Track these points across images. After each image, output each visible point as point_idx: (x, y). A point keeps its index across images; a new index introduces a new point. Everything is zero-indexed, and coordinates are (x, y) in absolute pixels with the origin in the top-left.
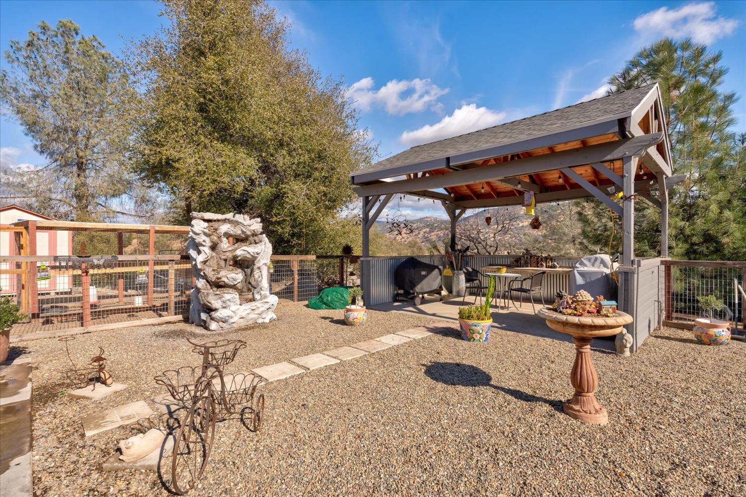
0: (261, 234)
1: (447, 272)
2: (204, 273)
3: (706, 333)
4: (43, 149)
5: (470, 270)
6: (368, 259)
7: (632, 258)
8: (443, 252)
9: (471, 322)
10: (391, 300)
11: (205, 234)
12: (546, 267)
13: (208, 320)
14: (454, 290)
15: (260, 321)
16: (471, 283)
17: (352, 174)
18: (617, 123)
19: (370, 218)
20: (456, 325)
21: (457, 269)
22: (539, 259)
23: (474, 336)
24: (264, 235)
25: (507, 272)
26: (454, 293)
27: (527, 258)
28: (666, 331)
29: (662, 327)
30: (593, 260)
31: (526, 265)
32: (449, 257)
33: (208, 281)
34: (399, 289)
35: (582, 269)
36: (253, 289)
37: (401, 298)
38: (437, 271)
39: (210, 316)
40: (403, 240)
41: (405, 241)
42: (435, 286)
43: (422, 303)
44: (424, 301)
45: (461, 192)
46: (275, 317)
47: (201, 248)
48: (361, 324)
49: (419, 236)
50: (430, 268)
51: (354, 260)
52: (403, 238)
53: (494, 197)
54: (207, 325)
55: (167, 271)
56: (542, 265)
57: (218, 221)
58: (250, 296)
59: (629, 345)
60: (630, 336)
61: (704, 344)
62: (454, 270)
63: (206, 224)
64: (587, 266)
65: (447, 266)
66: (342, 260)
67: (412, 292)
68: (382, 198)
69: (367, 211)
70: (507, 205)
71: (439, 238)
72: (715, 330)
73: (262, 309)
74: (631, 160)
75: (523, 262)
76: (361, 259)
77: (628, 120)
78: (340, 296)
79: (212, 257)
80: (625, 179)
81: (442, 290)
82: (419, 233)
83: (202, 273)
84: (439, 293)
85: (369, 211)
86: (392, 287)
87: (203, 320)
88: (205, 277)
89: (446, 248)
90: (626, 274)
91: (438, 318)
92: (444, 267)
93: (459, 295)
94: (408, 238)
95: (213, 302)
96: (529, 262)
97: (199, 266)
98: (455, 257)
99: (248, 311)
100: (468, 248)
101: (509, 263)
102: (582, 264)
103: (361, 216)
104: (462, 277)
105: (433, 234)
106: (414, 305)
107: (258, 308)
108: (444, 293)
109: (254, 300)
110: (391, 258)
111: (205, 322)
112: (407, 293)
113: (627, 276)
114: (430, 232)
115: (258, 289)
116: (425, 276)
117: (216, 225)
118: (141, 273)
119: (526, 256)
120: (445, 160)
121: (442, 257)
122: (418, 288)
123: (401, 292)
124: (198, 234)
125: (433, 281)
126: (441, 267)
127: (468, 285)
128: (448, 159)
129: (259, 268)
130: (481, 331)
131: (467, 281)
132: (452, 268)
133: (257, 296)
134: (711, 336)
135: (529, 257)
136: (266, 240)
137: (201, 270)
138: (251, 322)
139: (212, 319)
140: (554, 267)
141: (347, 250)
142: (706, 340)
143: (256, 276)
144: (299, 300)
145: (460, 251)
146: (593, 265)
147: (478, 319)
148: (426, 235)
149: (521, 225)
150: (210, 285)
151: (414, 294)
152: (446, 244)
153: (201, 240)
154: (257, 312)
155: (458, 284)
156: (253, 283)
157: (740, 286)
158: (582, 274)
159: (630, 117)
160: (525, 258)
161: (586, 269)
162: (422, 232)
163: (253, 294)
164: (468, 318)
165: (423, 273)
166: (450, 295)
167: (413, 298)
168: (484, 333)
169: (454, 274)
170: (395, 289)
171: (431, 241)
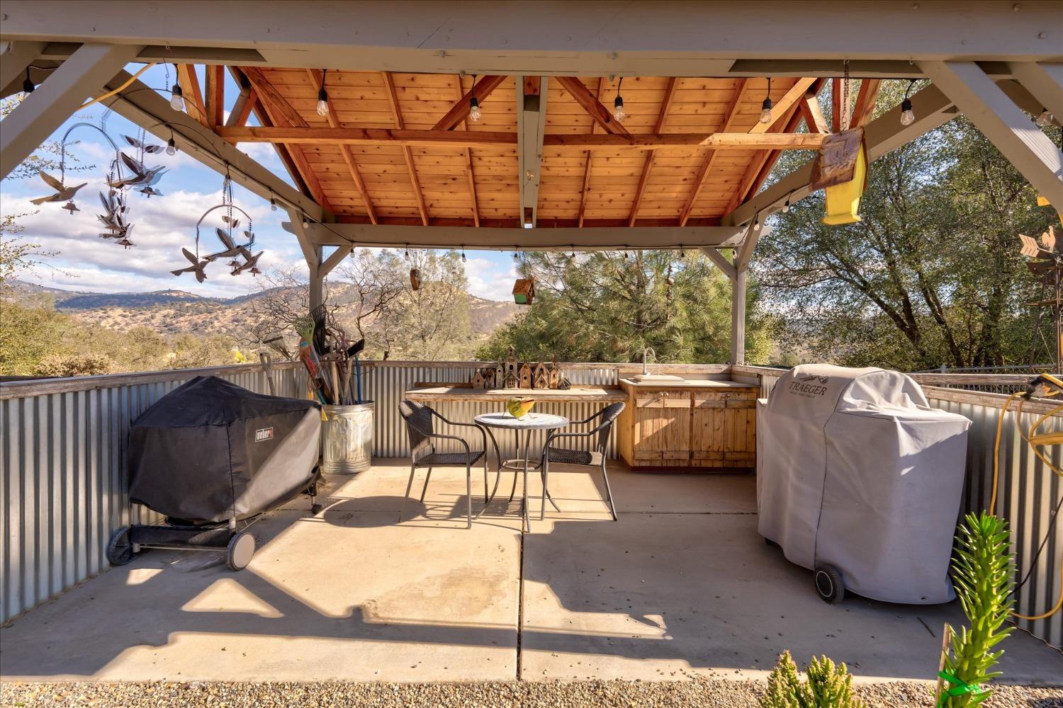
12: (549, 387)
27: (511, 367)
31: (510, 383)
32: (311, 368)
34: (145, 506)
40: (116, 327)
41: (122, 329)
45: (337, 202)
49: (153, 321)
50: (287, 412)
52: (116, 323)
56: (543, 384)
64: (872, 401)
70: (462, 246)
75: (499, 376)
82: (153, 317)
94: (127, 324)
96: (516, 376)
100: (360, 344)
102: (861, 395)
105: (182, 319)
114: (175, 317)
135: (515, 367)
140: (565, 385)
146: (888, 398)
148: (168, 320)
155: (345, 441)
158: (910, 429)
160: (507, 368)
162: (159, 316)
165: (263, 435)
171: (179, 332)
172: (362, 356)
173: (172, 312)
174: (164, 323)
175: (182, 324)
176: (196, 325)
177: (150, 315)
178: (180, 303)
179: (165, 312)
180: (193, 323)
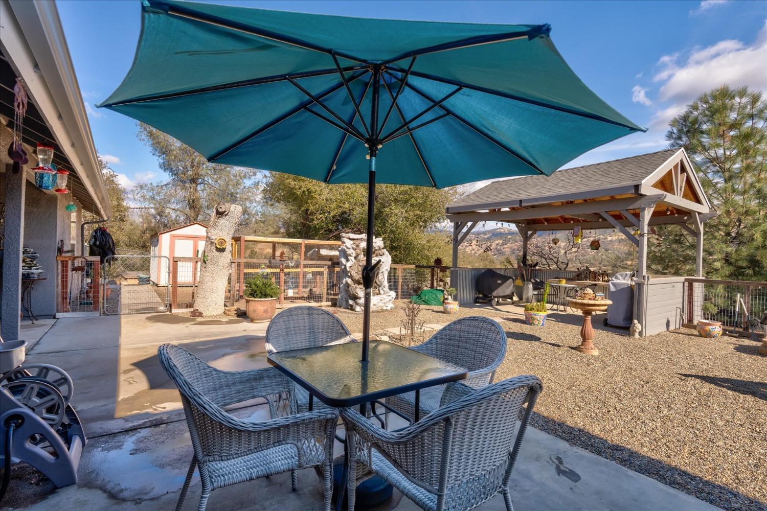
0: (383, 249)
1: (519, 282)
2: (351, 274)
3: (703, 329)
4: (166, 167)
5: (538, 280)
6: (457, 269)
7: (644, 275)
8: (516, 266)
9: (532, 312)
10: (472, 301)
11: (353, 248)
12: (602, 281)
13: (354, 305)
14: (524, 297)
15: (385, 308)
16: (539, 290)
17: (446, 206)
18: (633, 187)
19: (459, 239)
20: (523, 318)
21: (527, 281)
22: (597, 275)
23: (534, 322)
24: (385, 250)
25: (566, 283)
26: (524, 300)
28: (682, 330)
29: (681, 327)
30: (624, 276)
31: (586, 279)
32: (521, 271)
33: (352, 280)
34: (479, 293)
35: (616, 281)
36: (378, 287)
37: (480, 300)
38: (511, 280)
39: (355, 302)
40: (473, 252)
41: (475, 253)
42: (508, 292)
43: (497, 305)
44: (498, 303)
46: (394, 307)
47: (349, 258)
48: (455, 313)
49: (491, 248)
50: (505, 278)
51: (444, 269)
52: (473, 249)
53: (561, 223)
54: (353, 308)
55: (323, 272)
56: (599, 280)
57: (357, 239)
58: (377, 291)
59: (637, 331)
60: (639, 325)
61: (702, 337)
62: (525, 281)
63: (352, 242)
64: (619, 279)
65: (519, 278)
66: (433, 269)
67: (490, 296)
68: (469, 224)
69: (457, 233)
71: (513, 251)
72: (710, 327)
73: (387, 300)
74: (645, 210)
75: (583, 276)
76: (452, 269)
77: (640, 186)
78: (434, 296)
79: (355, 264)
80: (641, 222)
81: (514, 296)
82: (491, 245)
83: (349, 274)
84: (511, 298)
85: (459, 233)
86: (474, 292)
87: (351, 305)
88: (351, 277)
89: (518, 263)
90: (639, 284)
91: (510, 314)
92: (517, 278)
93: (527, 301)
94: (478, 250)
95: (359, 293)
96: (588, 276)
97: (348, 270)
98: (526, 271)
99: (379, 301)
100: (537, 264)
101: (572, 277)
102: (617, 278)
103: (452, 237)
104: (531, 286)
105: (506, 246)
106: (492, 306)
107: (384, 299)
108: (515, 298)
109: (380, 294)
110: (473, 269)
111: (352, 306)
112: (485, 296)
113: (640, 285)
114: (503, 245)
115: (382, 287)
116: (501, 285)
117: (357, 242)
118: (309, 273)
119: (586, 272)
120: (519, 202)
121: (515, 270)
122: (495, 294)
123: (481, 296)
124: (349, 249)
125: (507, 288)
126: (514, 278)
127: (536, 292)
128: (521, 201)
129: (382, 272)
130: (539, 319)
131: (535, 289)
132: (523, 280)
133: (382, 292)
134: (706, 331)
136: (387, 253)
137: (349, 272)
138: (379, 308)
139: (357, 304)
141: (438, 261)
142: (703, 334)
143: (380, 278)
144: (402, 298)
145: (530, 266)
146: (624, 279)
147: (538, 311)
148: (499, 247)
149: (609, 239)
150: (354, 282)
151: (491, 297)
152: (518, 259)
153: (350, 253)
154: (383, 301)
155: (528, 293)
156: (378, 283)
157: (741, 299)
158: (614, 285)
159: (641, 184)
161: (618, 281)
163: (379, 290)
164: (531, 310)
165: (499, 282)
166: (521, 301)
167: (491, 300)
168: (541, 320)
169: (524, 284)
170: (476, 294)
171: (504, 255)
172: (537, 267)
173: (501, 242)
174: (496, 249)
175: (506, 250)
176: (514, 249)
177: (489, 244)
178: (505, 236)
179: (497, 242)
180: (512, 249)
